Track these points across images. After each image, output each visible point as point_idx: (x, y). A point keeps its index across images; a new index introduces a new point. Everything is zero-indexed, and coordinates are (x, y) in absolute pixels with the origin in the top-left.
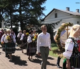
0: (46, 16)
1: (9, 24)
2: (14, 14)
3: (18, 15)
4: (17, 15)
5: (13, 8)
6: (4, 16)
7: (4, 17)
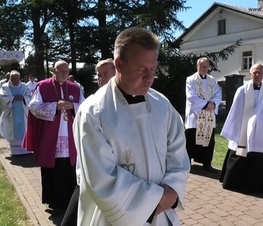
0: (187, 31)
1: (66, 56)
2: (82, 23)
3: (95, 27)
4: (91, 28)
5: (79, 4)
6: (49, 31)
7: (49, 35)
